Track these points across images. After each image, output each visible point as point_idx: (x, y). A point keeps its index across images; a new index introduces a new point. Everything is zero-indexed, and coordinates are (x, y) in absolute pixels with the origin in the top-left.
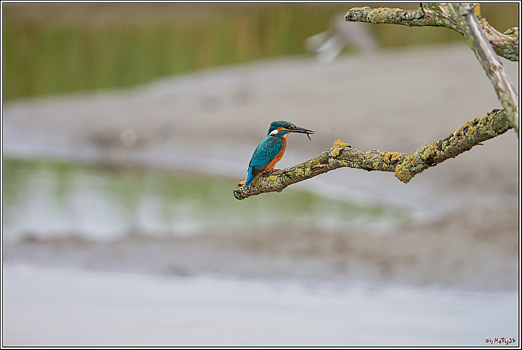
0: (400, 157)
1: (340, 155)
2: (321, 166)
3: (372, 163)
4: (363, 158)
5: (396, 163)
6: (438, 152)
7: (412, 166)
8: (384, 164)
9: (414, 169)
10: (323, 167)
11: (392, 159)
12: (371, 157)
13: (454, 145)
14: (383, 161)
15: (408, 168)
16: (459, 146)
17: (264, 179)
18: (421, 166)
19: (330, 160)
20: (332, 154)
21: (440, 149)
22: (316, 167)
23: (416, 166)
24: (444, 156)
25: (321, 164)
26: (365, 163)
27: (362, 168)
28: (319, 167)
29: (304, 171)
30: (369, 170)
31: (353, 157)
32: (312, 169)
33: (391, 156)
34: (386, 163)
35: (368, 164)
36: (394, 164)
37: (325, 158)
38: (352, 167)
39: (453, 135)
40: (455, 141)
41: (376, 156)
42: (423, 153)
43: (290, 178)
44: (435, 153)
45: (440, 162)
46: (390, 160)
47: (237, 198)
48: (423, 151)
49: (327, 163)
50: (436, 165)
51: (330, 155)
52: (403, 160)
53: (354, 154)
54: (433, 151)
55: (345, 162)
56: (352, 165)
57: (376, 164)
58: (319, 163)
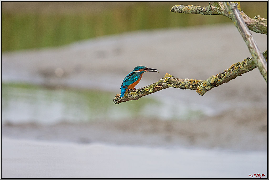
0: (199, 82)
1: (168, 81)
2: (158, 87)
4: (180, 83)
6: (219, 80)
8: (191, 86)
9: (206, 88)
12: (184, 82)
13: (227, 76)
14: (190, 84)
15: (203, 88)
16: (229, 77)
17: (129, 93)
18: (210, 87)
19: (163, 84)
20: (164, 81)
21: (220, 78)
22: (156, 87)
23: (207, 87)
24: (222, 82)
25: (158, 86)
27: (179, 88)
29: (150, 89)
30: (183, 89)
31: (175, 82)
32: (154, 88)
33: (195, 81)
35: (182, 86)
36: (196, 86)
37: (161, 82)
39: (226, 71)
40: (227, 74)
41: (187, 81)
43: (142, 93)
45: (220, 85)
46: (194, 84)
47: (115, 103)
48: (211, 79)
49: (162, 85)
50: (218, 86)
51: (163, 81)
52: (200, 84)
53: (175, 80)
54: (216, 79)
55: (171, 85)
56: (175, 86)
57: (186, 86)
58: (157, 85)
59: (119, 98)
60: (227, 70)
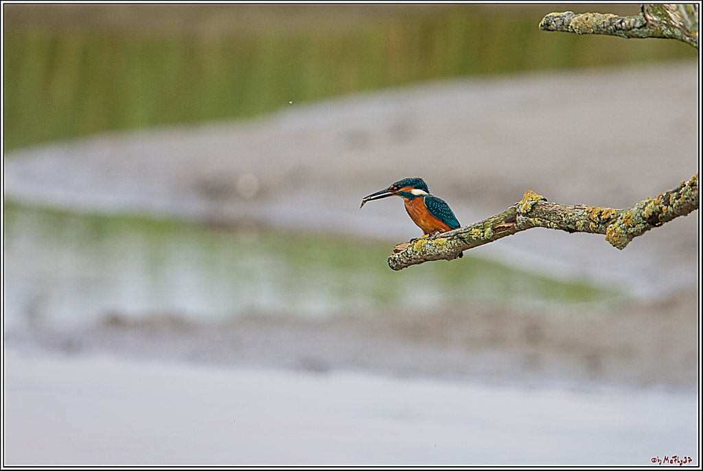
0: (613, 214)
1: (531, 211)
2: (506, 225)
3: (575, 222)
4: (563, 215)
5: (607, 222)
6: (665, 208)
7: (630, 227)
8: (592, 223)
9: (631, 230)
10: (509, 227)
11: (602, 217)
12: (574, 214)
13: (686, 199)
14: (590, 219)
15: (624, 229)
16: (693, 200)
17: (429, 242)
18: (640, 226)
19: (518, 217)
21: (667, 203)
22: (500, 227)
23: (634, 227)
24: (673, 213)
25: (506, 223)
26: (566, 222)
27: (561, 228)
28: (504, 227)
29: (484, 232)
30: (571, 231)
31: (549, 213)
32: (494, 230)
33: (601, 212)
34: (594, 222)
35: (569, 223)
36: (605, 223)
37: (512, 214)
38: (548, 228)
39: (685, 185)
40: (687, 193)
41: (580, 212)
42: (644, 209)
43: (464, 242)
44: (661, 209)
45: (667, 222)
46: (600, 219)
47: (393, 268)
48: (644, 207)
49: (514, 221)
50: (661, 225)
51: (518, 210)
52: (616, 218)
53: (550, 209)
54: (658, 206)
55: (538, 220)
56: (548, 225)
57: (580, 224)
58: (503, 222)
59: (402, 254)
60: (687, 183)
